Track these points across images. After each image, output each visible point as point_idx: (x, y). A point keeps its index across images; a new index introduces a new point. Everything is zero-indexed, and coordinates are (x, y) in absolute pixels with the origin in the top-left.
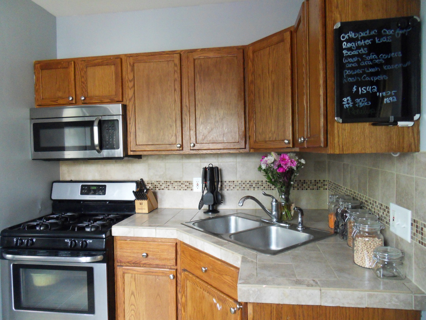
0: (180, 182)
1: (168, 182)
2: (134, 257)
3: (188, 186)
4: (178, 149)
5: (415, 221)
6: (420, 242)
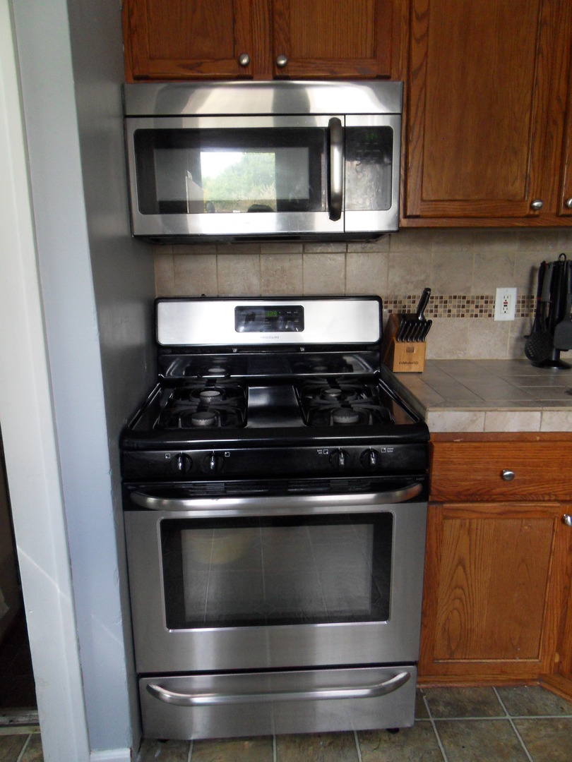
0: (464, 298)
1: (437, 298)
3: (482, 306)
4: (532, 213)
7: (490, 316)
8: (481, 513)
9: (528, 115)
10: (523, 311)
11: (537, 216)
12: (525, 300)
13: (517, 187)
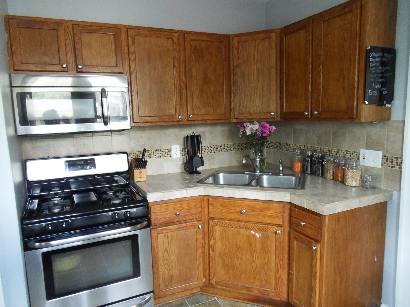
0: (160, 150)
1: (150, 151)
2: (167, 218)
3: (167, 153)
4: (179, 120)
5: (385, 156)
6: (389, 166)
7: (171, 156)
8: (171, 229)
9: (174, 86)
10: (183, 153)
11: (181, 121)
12: (183, 149)
13: (173, 111)
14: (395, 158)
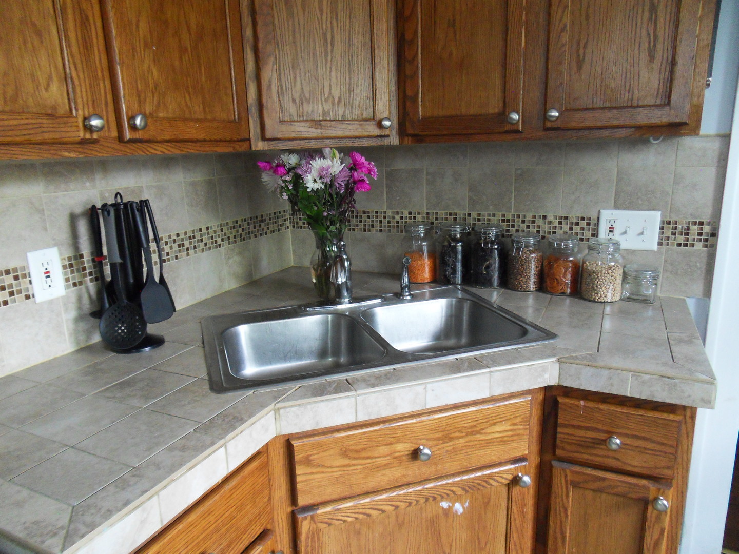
3: (11, 286)
4: (88, 136)
5: (669, 223)
6: (679, 245)
7: (28, 297)
10: (74, 278)
11: (95, 142)
12: (73, 262)
13: (55, 94)
14: (695, 223)
